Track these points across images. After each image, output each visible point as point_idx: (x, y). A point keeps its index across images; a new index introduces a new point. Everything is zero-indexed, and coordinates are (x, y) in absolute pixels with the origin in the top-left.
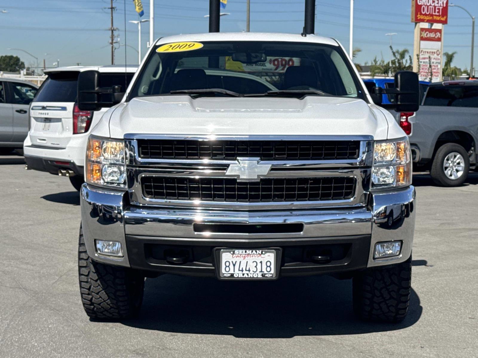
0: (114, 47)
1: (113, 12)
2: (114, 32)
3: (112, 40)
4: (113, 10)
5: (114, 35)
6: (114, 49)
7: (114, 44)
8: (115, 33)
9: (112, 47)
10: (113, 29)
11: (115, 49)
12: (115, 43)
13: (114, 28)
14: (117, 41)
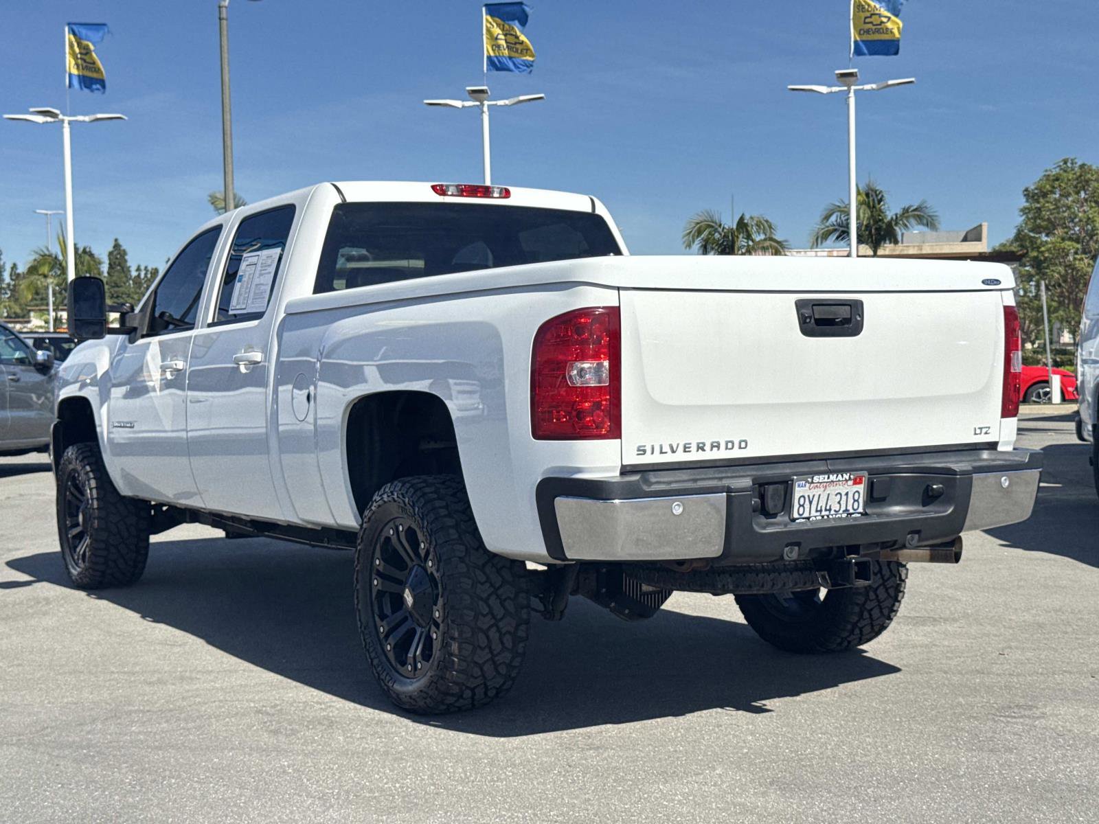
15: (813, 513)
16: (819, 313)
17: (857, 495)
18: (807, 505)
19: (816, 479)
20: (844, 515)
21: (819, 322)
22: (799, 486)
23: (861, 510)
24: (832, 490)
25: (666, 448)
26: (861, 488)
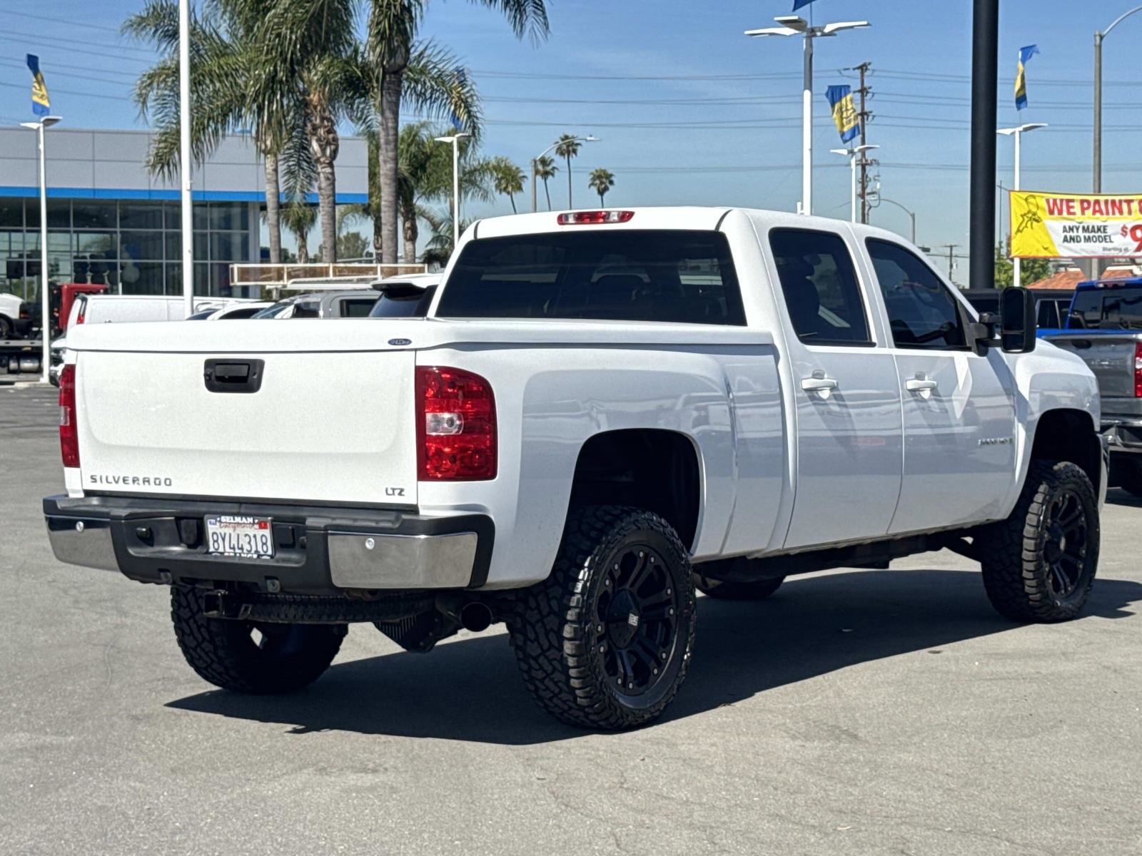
0: (867, 203)
1: (866, 122)
2: (868, 168)
3: (864, 188)
4: (865, 117)
5: (867, 176)
6: (867, 208)
7: (867, 198)
8: (871, 172)
9: (863, 204)
10: (864, 162)
11: (870, 207)
12: (869, 194)
13: (866, 160)
14: (874, 190)
15: (227, 549)
16: (220, 371)
17: (264, 539)
18: (220, 541)
19: (224, 519)
20: (255, 556)
21: (220, 379)
22: (210, 523)
23: (270, 552)
24: (239, 530)
25: (111, 479)
26: (267, 532)
